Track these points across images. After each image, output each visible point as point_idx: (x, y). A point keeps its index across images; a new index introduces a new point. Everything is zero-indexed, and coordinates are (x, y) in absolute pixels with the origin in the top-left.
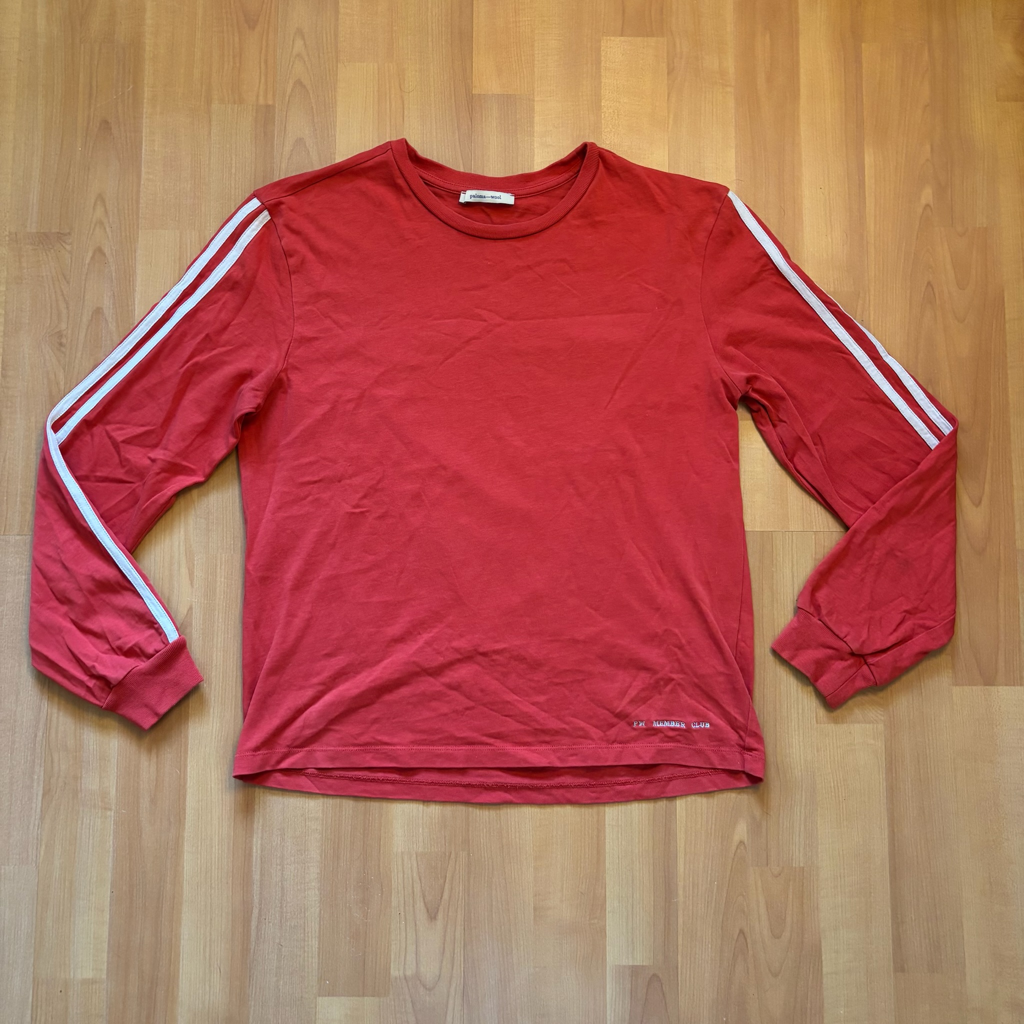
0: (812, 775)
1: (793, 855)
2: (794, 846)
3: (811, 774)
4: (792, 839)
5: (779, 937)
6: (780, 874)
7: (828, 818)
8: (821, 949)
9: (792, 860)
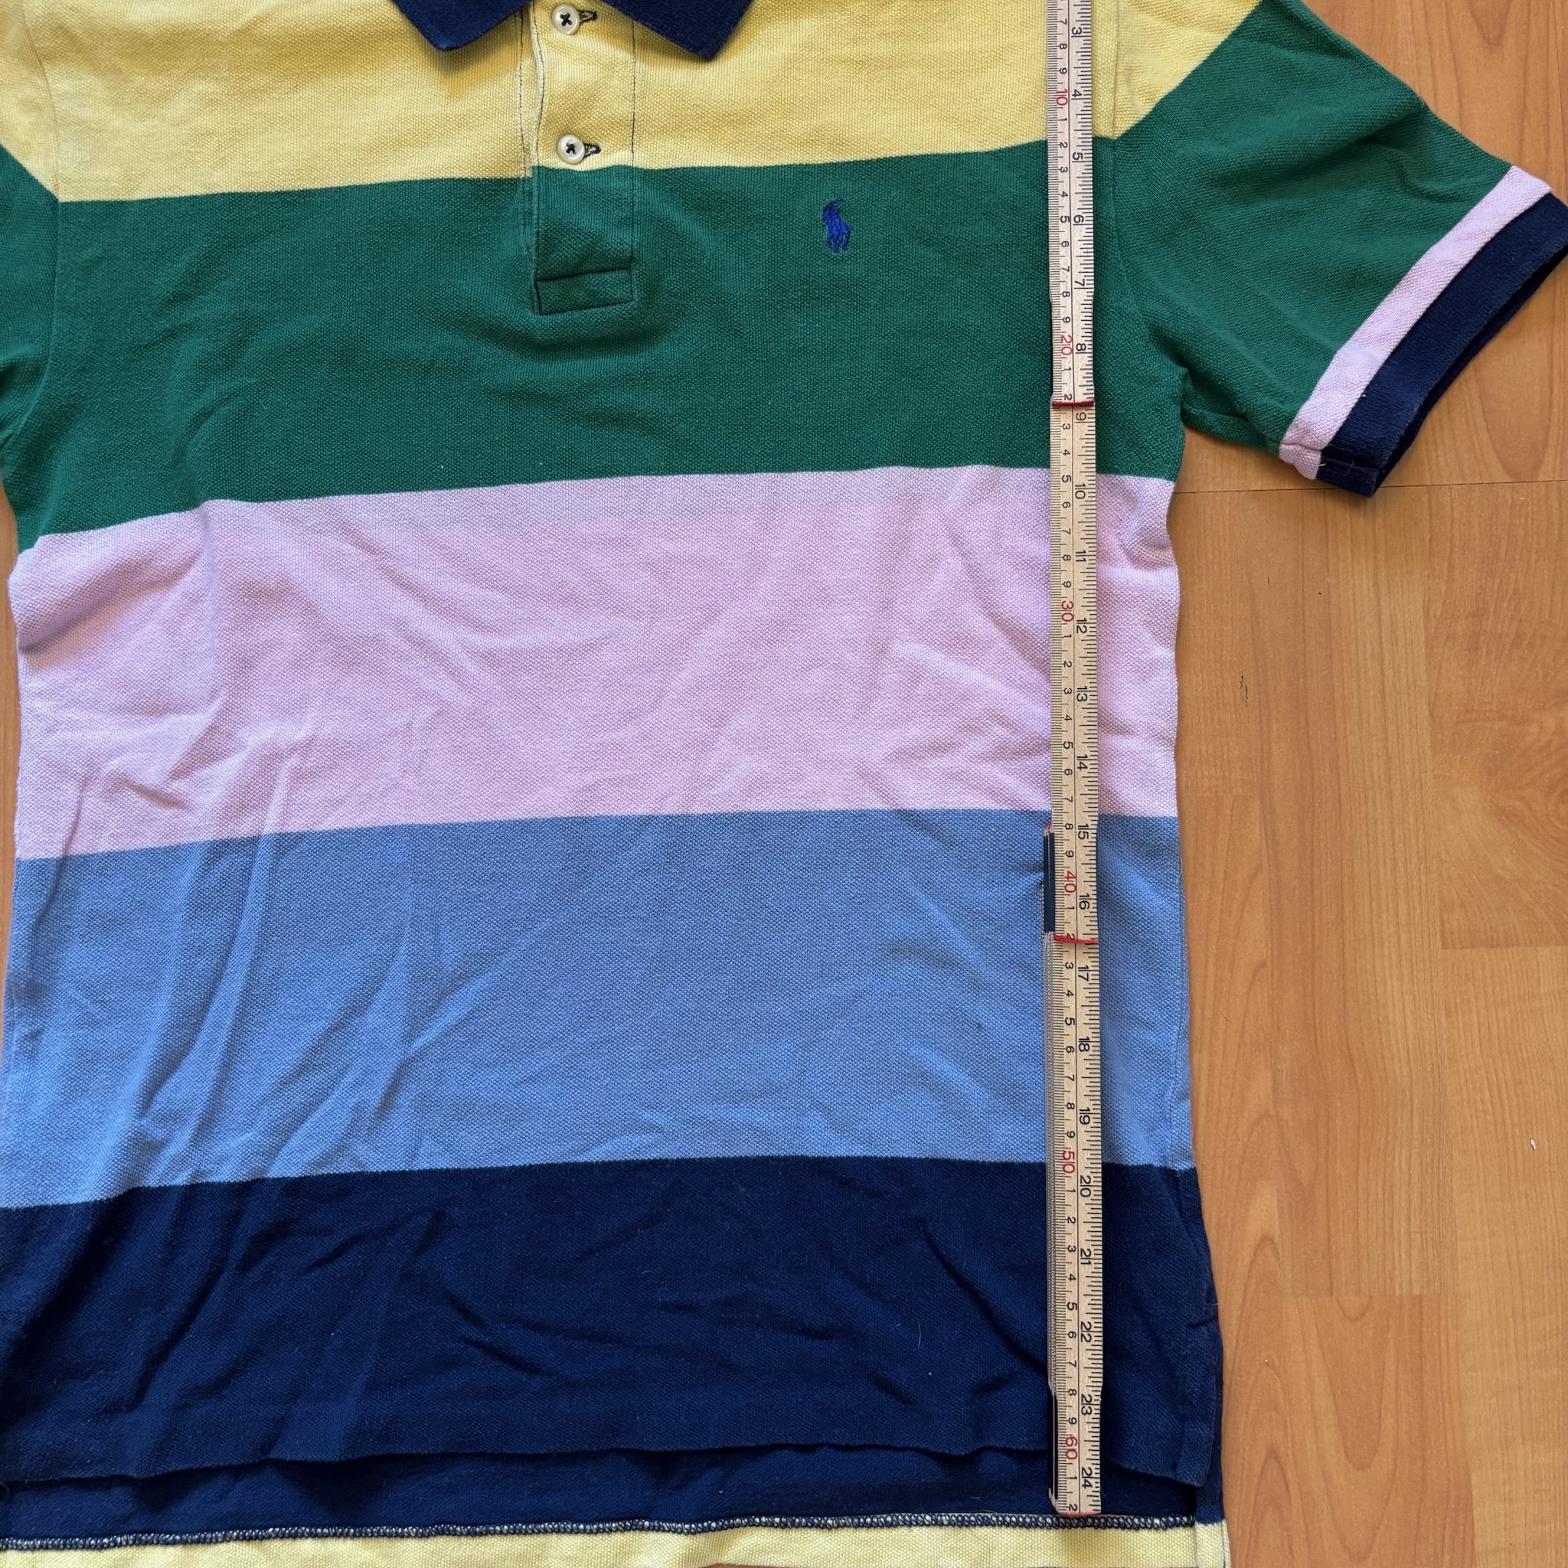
0: (1436, 1073)
1: (1394, 1268)
2: (1396, 1246)
3: (1433, 1071)
4: (1392, 1227)
5: (1363, 1467)
6: (1363, 1314)
7: (1479, 1177)
8: (1470, 1493)
9: (1392, 1279)
